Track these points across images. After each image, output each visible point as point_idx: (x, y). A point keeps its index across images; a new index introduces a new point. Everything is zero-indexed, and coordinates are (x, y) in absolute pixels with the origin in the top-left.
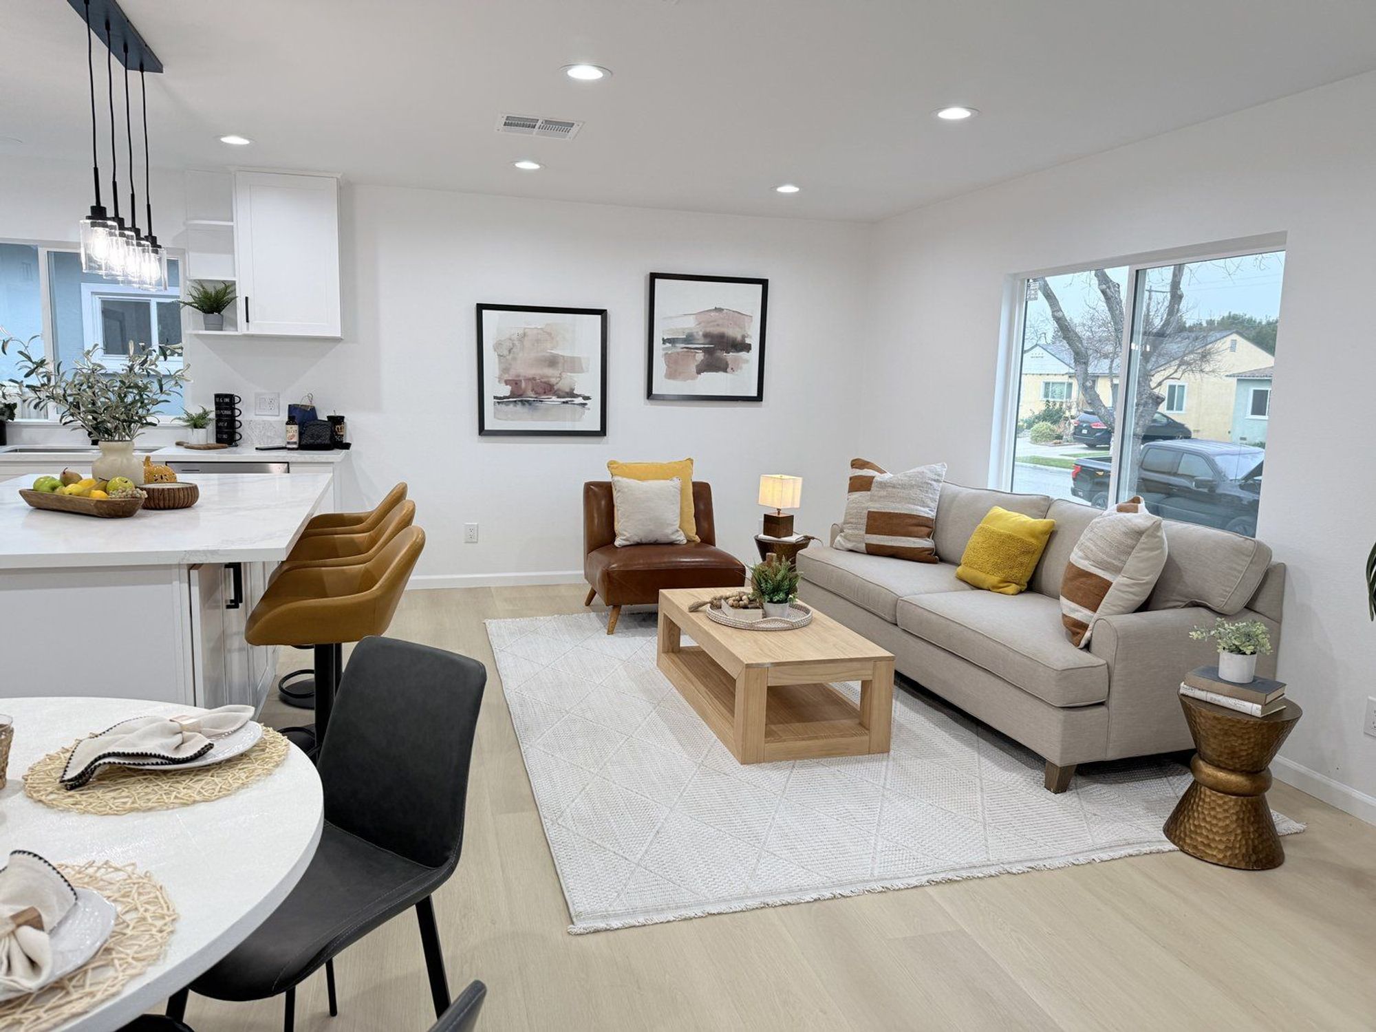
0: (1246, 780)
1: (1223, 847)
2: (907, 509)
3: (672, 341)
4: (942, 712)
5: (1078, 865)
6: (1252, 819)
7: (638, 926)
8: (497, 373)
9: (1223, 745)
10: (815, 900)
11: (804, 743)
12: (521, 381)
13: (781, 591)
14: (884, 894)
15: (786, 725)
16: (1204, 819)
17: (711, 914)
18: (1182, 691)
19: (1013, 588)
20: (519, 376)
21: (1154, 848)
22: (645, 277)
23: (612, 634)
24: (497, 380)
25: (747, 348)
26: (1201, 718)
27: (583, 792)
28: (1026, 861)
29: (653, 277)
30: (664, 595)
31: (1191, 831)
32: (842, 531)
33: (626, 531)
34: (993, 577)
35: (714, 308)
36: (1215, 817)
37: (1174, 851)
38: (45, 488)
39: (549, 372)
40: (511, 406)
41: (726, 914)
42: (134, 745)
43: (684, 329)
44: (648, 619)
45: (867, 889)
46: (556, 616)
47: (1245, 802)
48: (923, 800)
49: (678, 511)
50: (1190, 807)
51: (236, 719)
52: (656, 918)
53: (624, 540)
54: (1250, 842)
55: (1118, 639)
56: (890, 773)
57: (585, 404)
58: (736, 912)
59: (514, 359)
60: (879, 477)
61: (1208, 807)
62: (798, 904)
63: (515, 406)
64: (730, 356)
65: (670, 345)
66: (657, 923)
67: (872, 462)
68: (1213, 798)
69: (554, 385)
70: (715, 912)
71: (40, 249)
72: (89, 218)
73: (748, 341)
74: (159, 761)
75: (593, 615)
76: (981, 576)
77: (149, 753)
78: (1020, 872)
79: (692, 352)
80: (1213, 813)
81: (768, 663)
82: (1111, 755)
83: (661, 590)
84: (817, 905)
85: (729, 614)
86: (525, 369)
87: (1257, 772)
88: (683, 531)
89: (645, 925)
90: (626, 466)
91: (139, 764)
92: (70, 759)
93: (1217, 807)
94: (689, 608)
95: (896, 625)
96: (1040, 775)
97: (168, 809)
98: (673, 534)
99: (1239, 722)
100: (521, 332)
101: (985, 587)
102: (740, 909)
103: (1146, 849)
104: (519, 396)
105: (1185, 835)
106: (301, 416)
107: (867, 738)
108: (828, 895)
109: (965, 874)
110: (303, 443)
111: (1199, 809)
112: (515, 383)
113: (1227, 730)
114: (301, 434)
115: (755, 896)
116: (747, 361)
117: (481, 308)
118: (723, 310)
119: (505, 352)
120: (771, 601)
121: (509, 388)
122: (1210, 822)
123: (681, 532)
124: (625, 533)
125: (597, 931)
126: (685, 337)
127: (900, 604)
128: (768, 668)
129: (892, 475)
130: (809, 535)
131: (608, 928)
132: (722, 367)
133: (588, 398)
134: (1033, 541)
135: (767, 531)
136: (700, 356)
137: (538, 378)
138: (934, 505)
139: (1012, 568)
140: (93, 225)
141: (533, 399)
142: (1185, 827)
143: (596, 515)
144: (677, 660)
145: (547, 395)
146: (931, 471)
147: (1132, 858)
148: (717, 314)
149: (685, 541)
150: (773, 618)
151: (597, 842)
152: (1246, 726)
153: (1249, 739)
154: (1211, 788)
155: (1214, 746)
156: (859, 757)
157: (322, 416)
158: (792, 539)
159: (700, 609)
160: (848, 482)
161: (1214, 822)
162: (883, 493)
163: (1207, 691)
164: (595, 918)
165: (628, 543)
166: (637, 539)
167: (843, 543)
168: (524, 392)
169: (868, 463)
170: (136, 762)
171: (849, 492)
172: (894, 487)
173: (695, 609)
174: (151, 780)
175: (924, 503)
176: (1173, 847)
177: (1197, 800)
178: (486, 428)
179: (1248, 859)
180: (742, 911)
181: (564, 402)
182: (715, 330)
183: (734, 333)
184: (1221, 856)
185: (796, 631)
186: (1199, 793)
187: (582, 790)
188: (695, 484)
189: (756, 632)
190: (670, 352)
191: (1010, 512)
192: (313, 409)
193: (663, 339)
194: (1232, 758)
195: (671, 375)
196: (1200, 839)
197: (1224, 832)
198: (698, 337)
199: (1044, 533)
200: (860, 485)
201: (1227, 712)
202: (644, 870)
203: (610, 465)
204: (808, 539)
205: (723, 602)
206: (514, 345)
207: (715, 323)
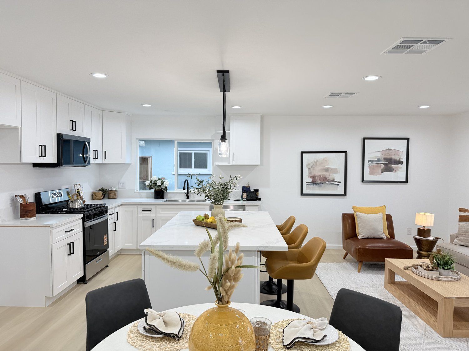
3: (372, 161)
8: (307, 174)
12: (315, 177)
13: (447, 264)
15: (460, 322)
20: (315, 175)
22: (361, 139)
23: (360, 272)
24: (308, 176)
25: (401, 163)
29: (364, 139)
30: (387, 261)
32: (457, 237)
35: (388, 149)
39: (325, 173)
40: (312, 185)
43: (376, 157)
49: (383, 226)
53: (361, 236)
57: (339, 184)
59: (314, 169)
63: (313, 185)
64: (395, 166)
65: (371, 163)
69: (327, 178)
71: (175, 141)
72: (220, 139)
73: (401, 160)
74: (313, 341)
79: (379, 165)
81: (454, 297)
83: (386, 258)
86: (318, 172)
90: (360, 208)
92: (283, 335)
94: (404, 269)
98: (381, 235)
100: (316, 160)
104: (314, 182)
106: (246, 189)
110: (248, 198)
112: (313, 178)
114: (247, 195)
116: (401, 168)
117: (302, 153)
118: (391, 149)
119: (310, 167)
121: (311, 179)
123: (384, 234)
124: (362, 234)
126: (376, 160)
128: (454, 299)
130: (437, 237)
132: (391, 170)
133: (340, 182)
135: (419, 235)
136: (383, 166)
137: (321, 175)
140: (222, 141)
141: (319, 183)
143: (347, 226)
145: (325, 181)
148: (389, 151)
149: (385, 238)
150: (445, 276)
157: (252, 190)
158: (431, 238)
159: (410, 269)
160: (458, 217)
165: (362, 238)
166: (367, 236)
167: (458, 242)
168: (317, 180)
169: (467, 210)
170: (307, 341)
171: (459, 222)
173: (407, 268)
178: (303, 193)
181: (331, 184)
182: (389, 157)
183: (396, 158)
185: (456, 282)
188: (386, 215)
190: (371, 165)
192: (249, 187)
193: (368, 161)
195: (371, 173)
198: (381, 159)
200: (465, 219)
203: (353, 208)
204: (437, 239)
205: (419, 267)
206: (313, 165)
207: (388, 154)
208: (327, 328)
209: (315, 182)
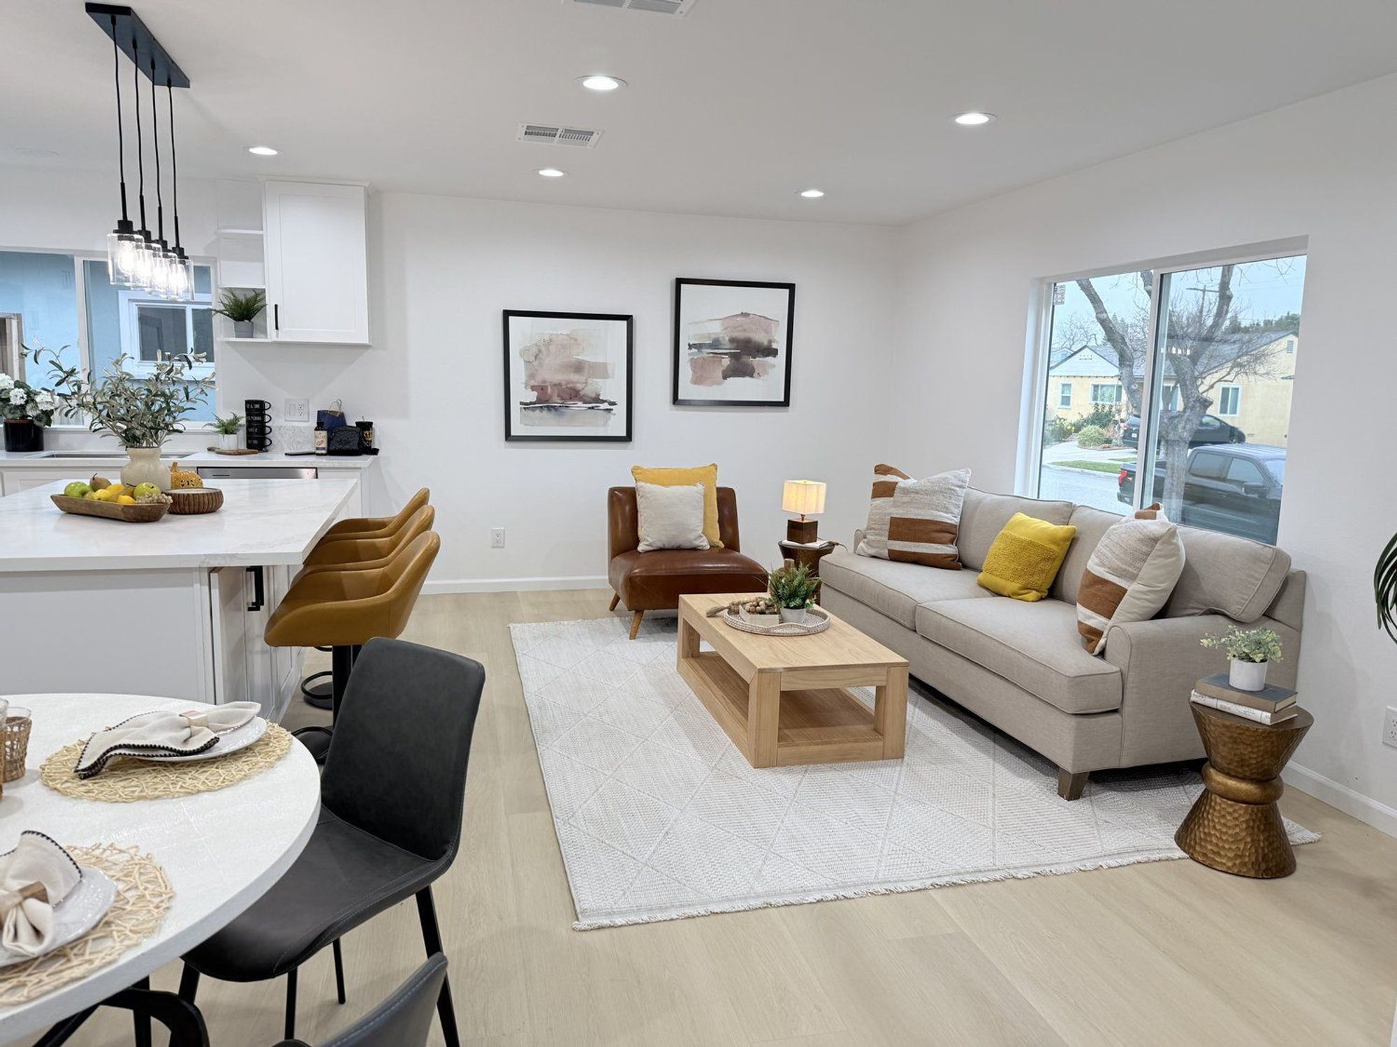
0: (1256, 789)
1: (1233, 855)
2: (930, 516)
3: (699, 347)
4: (960, 719)
5: (1084, 871)
6: (1262, 827)
7: (643, 924)
8: (523, 379)
9: (1233, 753)
10: (818, 901)
11: (816, 748)
12: (547, 386)
13: (798, 596)
14: (887, 897)
15: (801, 730)
16: (1214, 827)
17: (714, 913)
18: (1193, 699)
19: (1033, 595)
20: (545, 382)
21: (1163, 855)
22: (671, 282)
23: (635, 639)
24: (524, 386)
25: (774, 353)
26: (1211, 726)
27: (596, 794)
28: (1030, 866)
29: (680, 282)
30: (683, 600)
31: (1201, 839)
32: (865, 537)
33: (648, 536)
34: (1014, 584)
35: (740, 313)
36: (1225, 825)
37: (1184, 858)
38: (75, 494)
39: (574, 377)
40: (538, 411)
41: (729, 912)
42: (144, 738)
43: (710, 334)
44: (670, 624)
45: (871, 891)
46: (579, 621)
47: (1255, 810)
48: (933, 805)
49: (701, 516)
50: (1200, 815)
51: (242, 715)
52: (660, 916)
53: (647, 545)
54: (1260, 851)
55: (1131, 646)
56: (902, 779)
57: (612, 410)
58: (739, 911)
59: (541, 365)
60: (902, 483)
61: (1218, 815)
62: (801, 904)
63: (541, 412)
64: (757, 361)
65: (696, 350)
66: (660, 921)
67: (896, 467)
68: (1223, 806)
69: (579, 391)
70: (718, 910)
71: (76, 259)
72: (116, 232)
73: (774, 346)
74: (167, 753)
75: (616, 620)
76: (1000, 582)
77: (157, 745)
78: (1025, 877)
79: (718, 357)
80: (1222, 821)
81: (781, 668)
82: (1126, 762)
83: (680, 595)
84: (819, 905)
85: (747, 620)
86: (551, 374)
87: (1268, 780)
88: (706, 536)
89: (648, 923)
90: (649, 471)
91: (148, 756)
92: (84, 750)
93: (1227, 815)
94: (708, 614)
95: (915, 631)
96: (1054, 782)
97: (173, 797)
98: (695, 539)
99: (1248, 729)
100: (547, 338)
101: (1006, 594)
102: (743, 909)
103: (1156, 856)
104: (544, 402)
105: (1196, 843)
106: (330, 423)
107: (880, 744)
108: (831, 896)
109: (969, 878)
110: (332, 448)
111: (1210, 817)
112: (541, 389)
113: (1236, 738)
114: (329, 440)
115: (758, 896)
116: (774, 366)
117: (507, 314)
118: (749, 314)
119: (532, 358)
120: (788, 607)
121: (535, 393)
122: (1220, 829)
123: (704, 537)
124: (649, 539)
125: (601, 928)
126: (711, 342)
127: (919, 610)
128: (781, 673)
129: (916, 481)
130: (834, 541)
131: (612, 924)
132: (747, 372)
133: (613, 404)
134: (1054, 547)
135: (790, 538)
136: (726, 361)
137: (563, 383)
138: (958, 511)
139: (1032, 575)
140: (120, 238)
141: (559, 405)
142: (1195, 835)
143: (620, 521)
144: (697, 665)
145: (573, 401)
146: (955, 477)
147: (1140, 865)
148: (744, 319)
149: (709, 547)
150: (791, 623)
151: (606, 841)
152: (1256, 734)
153: (1258, 746)
154: (1222, 796)
155: (1223, 754)
156: (872, 762)
157: (351, 422)
158: (816, 545)
159: (718, 614)
160: (872, 488)
161: (1224, 830)
162: (906, 499)
163: (1218, 699)
164: (600, 915)
165: (650, 548)
166: (659, 545)
167: (866, 549)
168: (551, 397)
169: (892, 468)
170: (146, 754)
171: (872, 498)
172: (917, 493)
173: (713, 614)
174: (160, 771)
175: (947, 508)
176: (1183, 854)
177: (1207, 808)
178: (512, 434)
179: (1257, 868)
180: (745, 911)
181: (590, 408)
182: (741, 335)
183: (760, 338)
184: (1230, 864)
185: (813, 636)
186: (1209, 801)
187: (596, 791)
188: (719, 490)
189: (772, 638)
190: (696, 357)
191: (1033, 519)
192: (342, 415)
193: (689, 345)
194: (1242, 766)
195: (698, 380)
196: (1209, 847)
197: (1233, 840)
198: (723, 343)
199: (1065, 540)
200: (883, 490)
201: (1238, 719)
202: (651, 870)
203: (635, 471)
204: (832, 545)
206: (540, 351)
207: (741, 328)
208: (249, 725)
209: (547, 401)
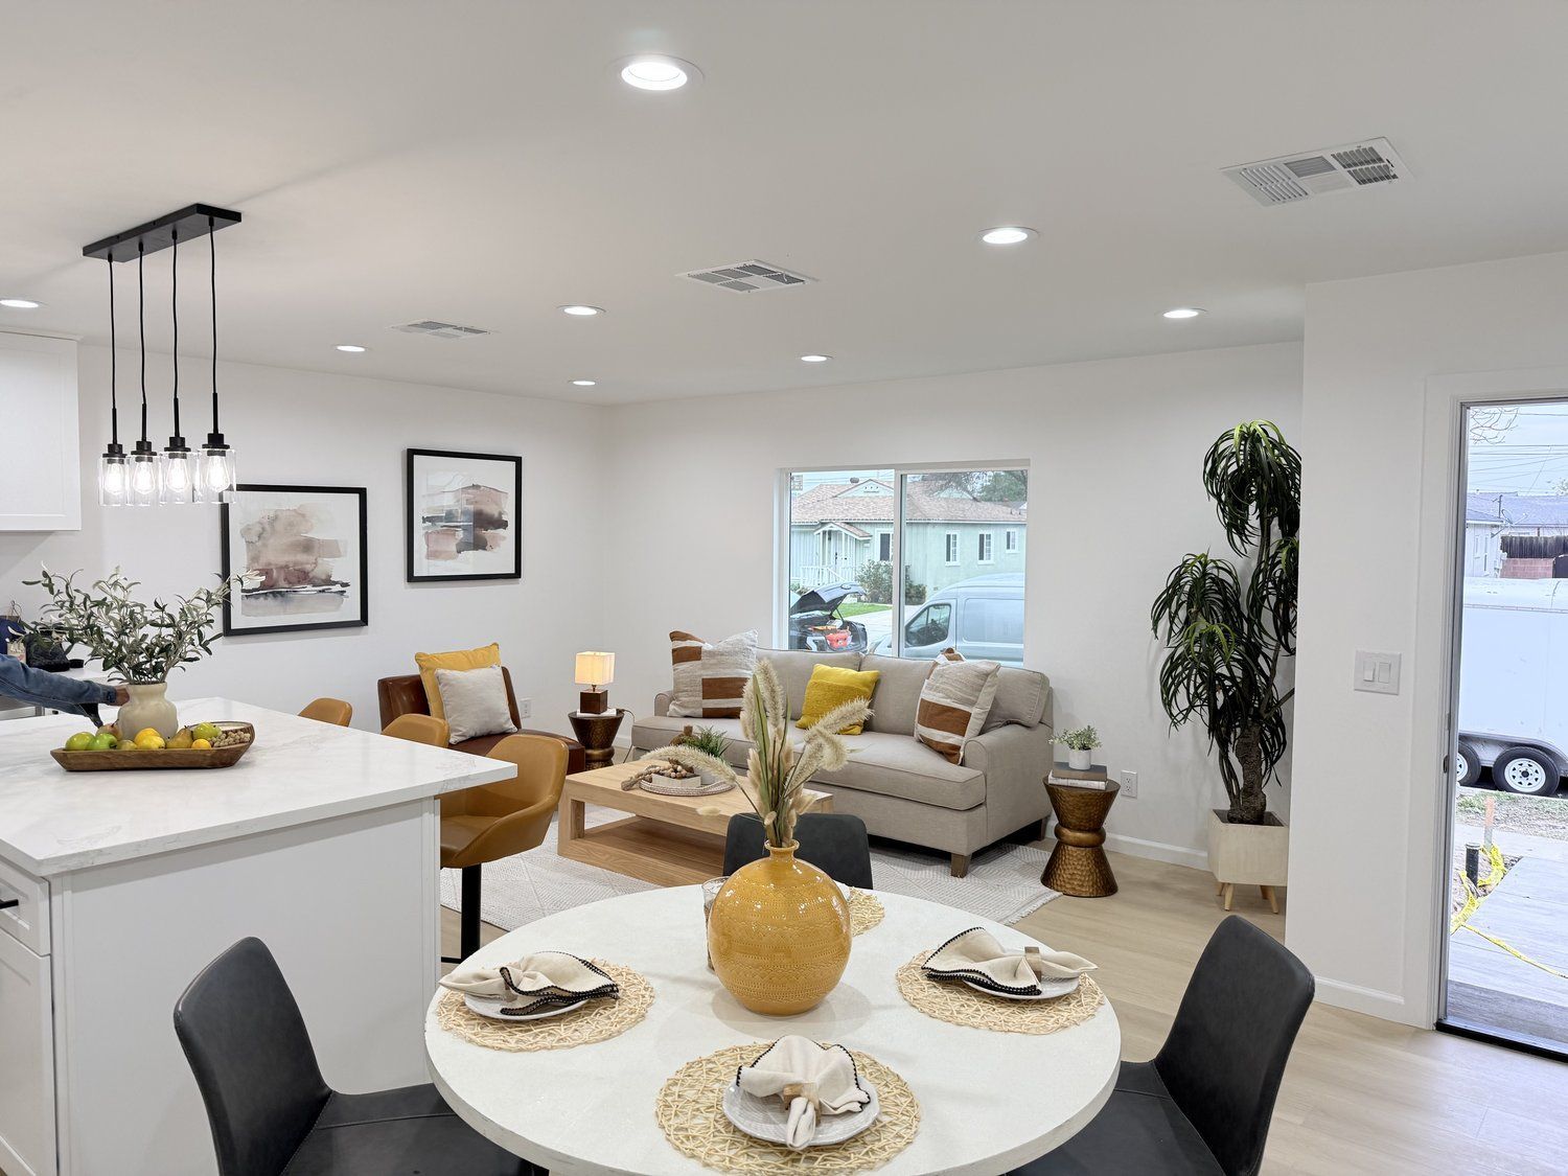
0: (1097, 838)
3: (433, 520)
8: (246, 559)
12: (272, 569)
18: (1050, 782)
19: (857, 730)
20: (270, 564)
22: (403, 453)
24: (246, 563)
25: (504, 525)
26: (1062, 798)
29: (411, 453)
31: (1061, 877)
32: (677, 698)
33: (460, 724)
35: (471, 485)
37: (1056, 894)
39: (301, 557)
40: (262, 598)
43: (443, 507)
47: (1094, 851)
50: (1057, 863)
53: (459, 735)
54: (1100, 879)
55: (988, 753)
57: (343, 592)
59: (265, 545)
60: (705, 647)
63: (266, 599)
64: (489, 533)
65: (430, 524)
68: (1071, 852)
69: (309, 573)
73: (504, 518)
79: (452, 531)
82: (990, 841)
86: (276, 556)
87: (1097, 828)
90: (435, 657)
94: (623, 787)
98: (506, 723)
100: (272, 514)
103: (1047, 898)
104: (270, 589)
112: (266, 573)
116: (504, 538)
118: (480, 487)
119: (255, 539)
121: (260, 578)
123: (511, 720)
124: (460, 729)
126: (444, 515)
129: (715, 645)
132: (479, 544)
133: (347, 585)
134: (863, 689)
135: (583, 710)
136: (460, 534)
137: (290, 565)
141: (286, 590)
145: (302, 585)
146: (747, 638)
147: (1046, 905)
148: (475, 491)
149: (515, 729)
153: (1095, 806)
159: (638, 786)
160: (670, 654)
162: (713, 661)
163: (1068, 779)
165: (464, 739)
167: (677, 711)
168: (277, 581)
169: (689, 634)
171: (674, 663)
172: (722, 655)
178: (232, 628)
181: (320, 591)
182: (474, 507)
183: (491, 510)
186: (1062, 851)
188: (503, 670)
190: (430, 531)
191: (835, 668)
193: (423, 518)
194: (1086, 821)
195: (432, 554)
198: (457, 515)
199: (872, 682)
200: (680, 656)
201: (1085, 790)
203: (418, 658)
204: (620, 712)
205: (654, 776)
206: (263, 529)
207: (473, 501)
209: (271, 587)
